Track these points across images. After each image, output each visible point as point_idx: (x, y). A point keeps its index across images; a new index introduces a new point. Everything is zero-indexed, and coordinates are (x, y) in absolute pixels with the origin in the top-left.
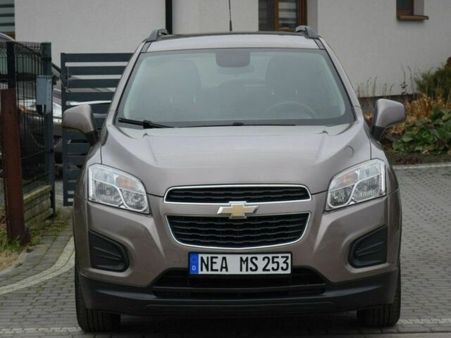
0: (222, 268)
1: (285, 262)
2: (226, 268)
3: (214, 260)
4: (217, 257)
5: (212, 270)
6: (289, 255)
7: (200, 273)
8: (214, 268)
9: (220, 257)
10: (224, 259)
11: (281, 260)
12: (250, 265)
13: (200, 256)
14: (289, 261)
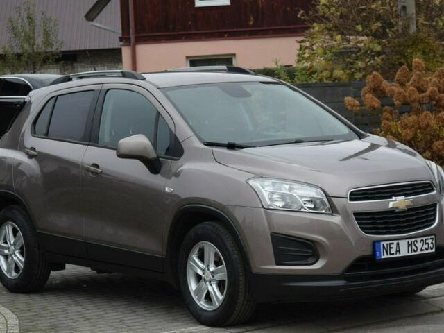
0: (397, 251)
1: (432, 243)
2: (399, 251)
3: (392, 246)
4: (393, 243)
5: (391, 254)
6: (433, 237)
7: (383, 257)
8: (392, 252)
9: (395, 242)
10: (398, 244)
11: (429, 241)
12: (414, 248)
13: (382, 243)
14: (434, 242)
